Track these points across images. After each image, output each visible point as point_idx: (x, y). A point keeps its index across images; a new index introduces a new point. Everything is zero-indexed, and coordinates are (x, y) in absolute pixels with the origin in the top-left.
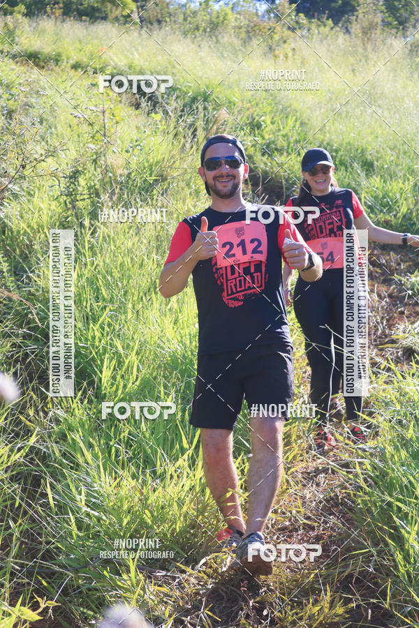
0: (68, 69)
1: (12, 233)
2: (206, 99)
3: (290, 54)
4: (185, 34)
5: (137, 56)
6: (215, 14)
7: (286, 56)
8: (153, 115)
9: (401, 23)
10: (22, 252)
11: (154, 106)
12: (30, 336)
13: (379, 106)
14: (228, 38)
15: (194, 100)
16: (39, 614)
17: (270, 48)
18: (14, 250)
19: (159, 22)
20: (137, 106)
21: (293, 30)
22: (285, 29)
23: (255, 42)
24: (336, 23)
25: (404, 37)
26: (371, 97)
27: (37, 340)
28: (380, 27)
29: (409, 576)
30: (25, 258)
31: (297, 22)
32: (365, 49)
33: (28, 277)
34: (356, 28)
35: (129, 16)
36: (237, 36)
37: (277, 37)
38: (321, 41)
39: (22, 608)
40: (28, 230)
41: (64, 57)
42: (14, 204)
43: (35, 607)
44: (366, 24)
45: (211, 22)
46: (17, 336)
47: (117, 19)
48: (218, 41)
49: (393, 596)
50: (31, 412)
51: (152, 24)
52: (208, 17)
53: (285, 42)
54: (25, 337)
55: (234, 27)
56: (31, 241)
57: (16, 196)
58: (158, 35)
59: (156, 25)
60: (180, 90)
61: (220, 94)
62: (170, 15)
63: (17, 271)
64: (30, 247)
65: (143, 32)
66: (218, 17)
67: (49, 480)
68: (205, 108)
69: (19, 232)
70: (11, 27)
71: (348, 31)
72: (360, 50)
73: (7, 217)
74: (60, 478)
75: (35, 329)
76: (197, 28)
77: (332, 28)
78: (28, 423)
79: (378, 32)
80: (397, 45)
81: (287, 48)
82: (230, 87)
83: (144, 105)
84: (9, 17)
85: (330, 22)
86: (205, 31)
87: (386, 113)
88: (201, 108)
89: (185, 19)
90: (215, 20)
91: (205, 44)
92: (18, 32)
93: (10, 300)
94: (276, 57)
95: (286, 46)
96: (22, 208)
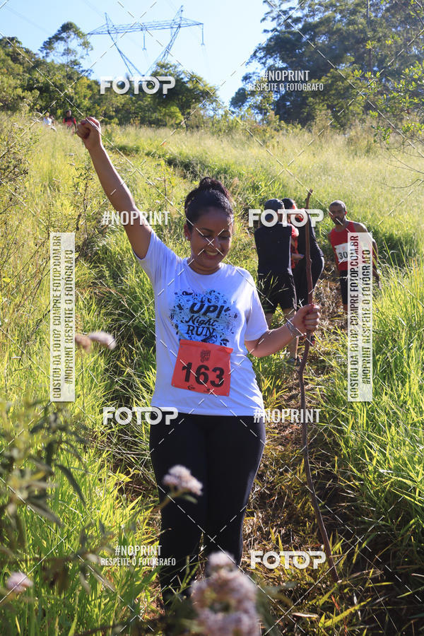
0: (144, 155)
1: (111, 253)
2: (225, 172)
3: (276, 145)
4: (213, 134)
5: (184, 147)
6: (231, 121)
7: (273, 146)
8: (194, 182)
9: (342, 126)
10: (117, 265)
11: (195, 177)
12: (122, 314)
13: (330, 176)
14: (238, 136)
15: (219, 173)
16: (130, 478)
17: (264, 142)
18: (113, 264)
19: (197, 127)
20: (185, 177)
21: (278, 131)
22: (272, 130)
23: (255, 138)
24: (303, 127)
25: (344, 134)
26: (325, 170)
27: (126, 317)
28: (329, 128)
29: (349, 455)
30: (119, 268)
31: (280, 126)
32: (321, 142)
33: (121, 280)
34: (315, 129)
35: (180, 123)
36: (244, 135)
37: (268, 135)
38: (295, 138)
39: (120, 474)
40: (121, 252)
41: (141, 149)
42: (112, 236)
43: (128, 473)
44: (321, 127)
45: (229, 127)
46: (115, 314)
47: (172, 126)
48: (232, 138)
49: (339, 467)
50: (124, 360)
51: (193, 128)
52: (227, 124)
53: (273, 138)
54: (119, 315)
55: (243, 130)
56: (122, 258)
57: (113, 232)
58: (197, 135)
59: (195, 129)
60: (210, 167)
61: (235, 169)
62: (204, 123)
63: (115, 276)
64: (122, 262)
65: (188, 133)
66: (232, 124)
67: (135, 399)
68: (225, 178)
69: (115, 253)
70: (110, 131)
71: (310, 131)
72: (318, 142)
73: (108, 244)
74: (141, 398)
75: (126, 310)
76: (220, 130)
77: (301, 130)
78: (122, 366)
79: (328, 131)
80: (340, 139)
81: (274, 141)
82: (240, 165)
83: (189, 176)
84: (108, 126)
85: (299, 126)
86: (225, 132)
87: (334, 180)
88: (223, 178)
89: (213, 125)
90: (231, 126)
91: (225, 140)
92: (114, 135)
93: (111, 293)
94: (268, 147)
95: (273, 140)
96: (117, 239)
